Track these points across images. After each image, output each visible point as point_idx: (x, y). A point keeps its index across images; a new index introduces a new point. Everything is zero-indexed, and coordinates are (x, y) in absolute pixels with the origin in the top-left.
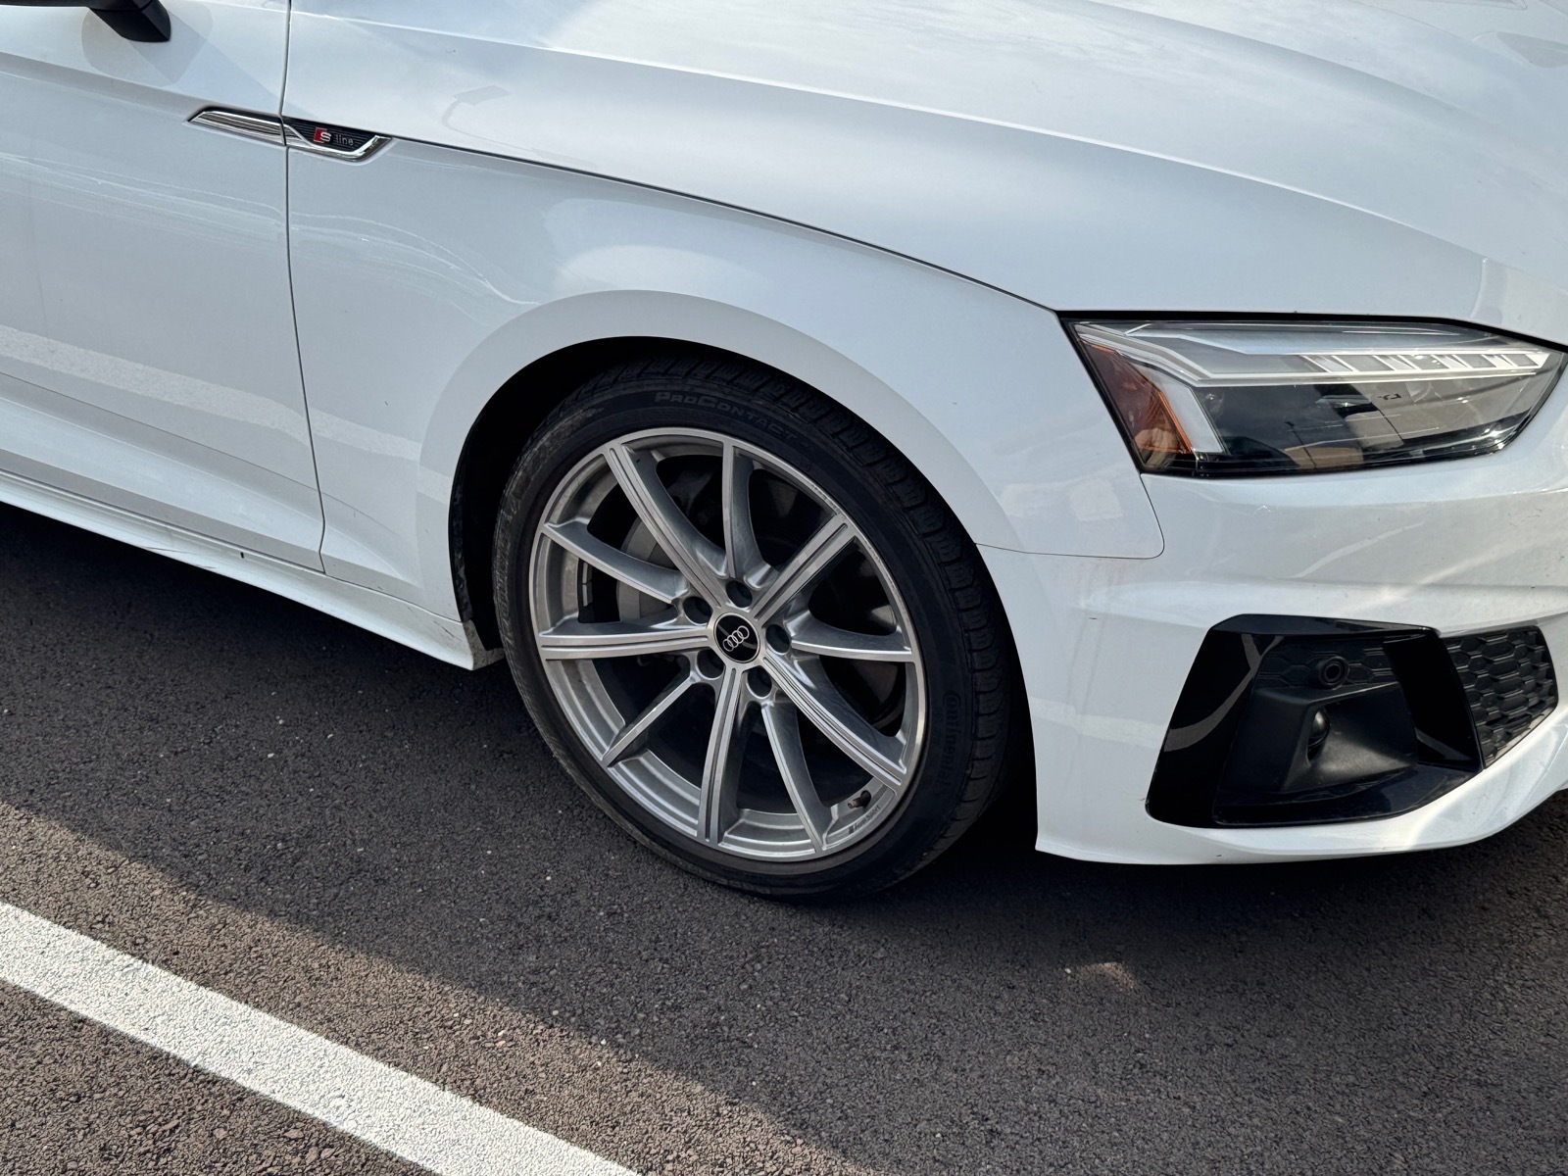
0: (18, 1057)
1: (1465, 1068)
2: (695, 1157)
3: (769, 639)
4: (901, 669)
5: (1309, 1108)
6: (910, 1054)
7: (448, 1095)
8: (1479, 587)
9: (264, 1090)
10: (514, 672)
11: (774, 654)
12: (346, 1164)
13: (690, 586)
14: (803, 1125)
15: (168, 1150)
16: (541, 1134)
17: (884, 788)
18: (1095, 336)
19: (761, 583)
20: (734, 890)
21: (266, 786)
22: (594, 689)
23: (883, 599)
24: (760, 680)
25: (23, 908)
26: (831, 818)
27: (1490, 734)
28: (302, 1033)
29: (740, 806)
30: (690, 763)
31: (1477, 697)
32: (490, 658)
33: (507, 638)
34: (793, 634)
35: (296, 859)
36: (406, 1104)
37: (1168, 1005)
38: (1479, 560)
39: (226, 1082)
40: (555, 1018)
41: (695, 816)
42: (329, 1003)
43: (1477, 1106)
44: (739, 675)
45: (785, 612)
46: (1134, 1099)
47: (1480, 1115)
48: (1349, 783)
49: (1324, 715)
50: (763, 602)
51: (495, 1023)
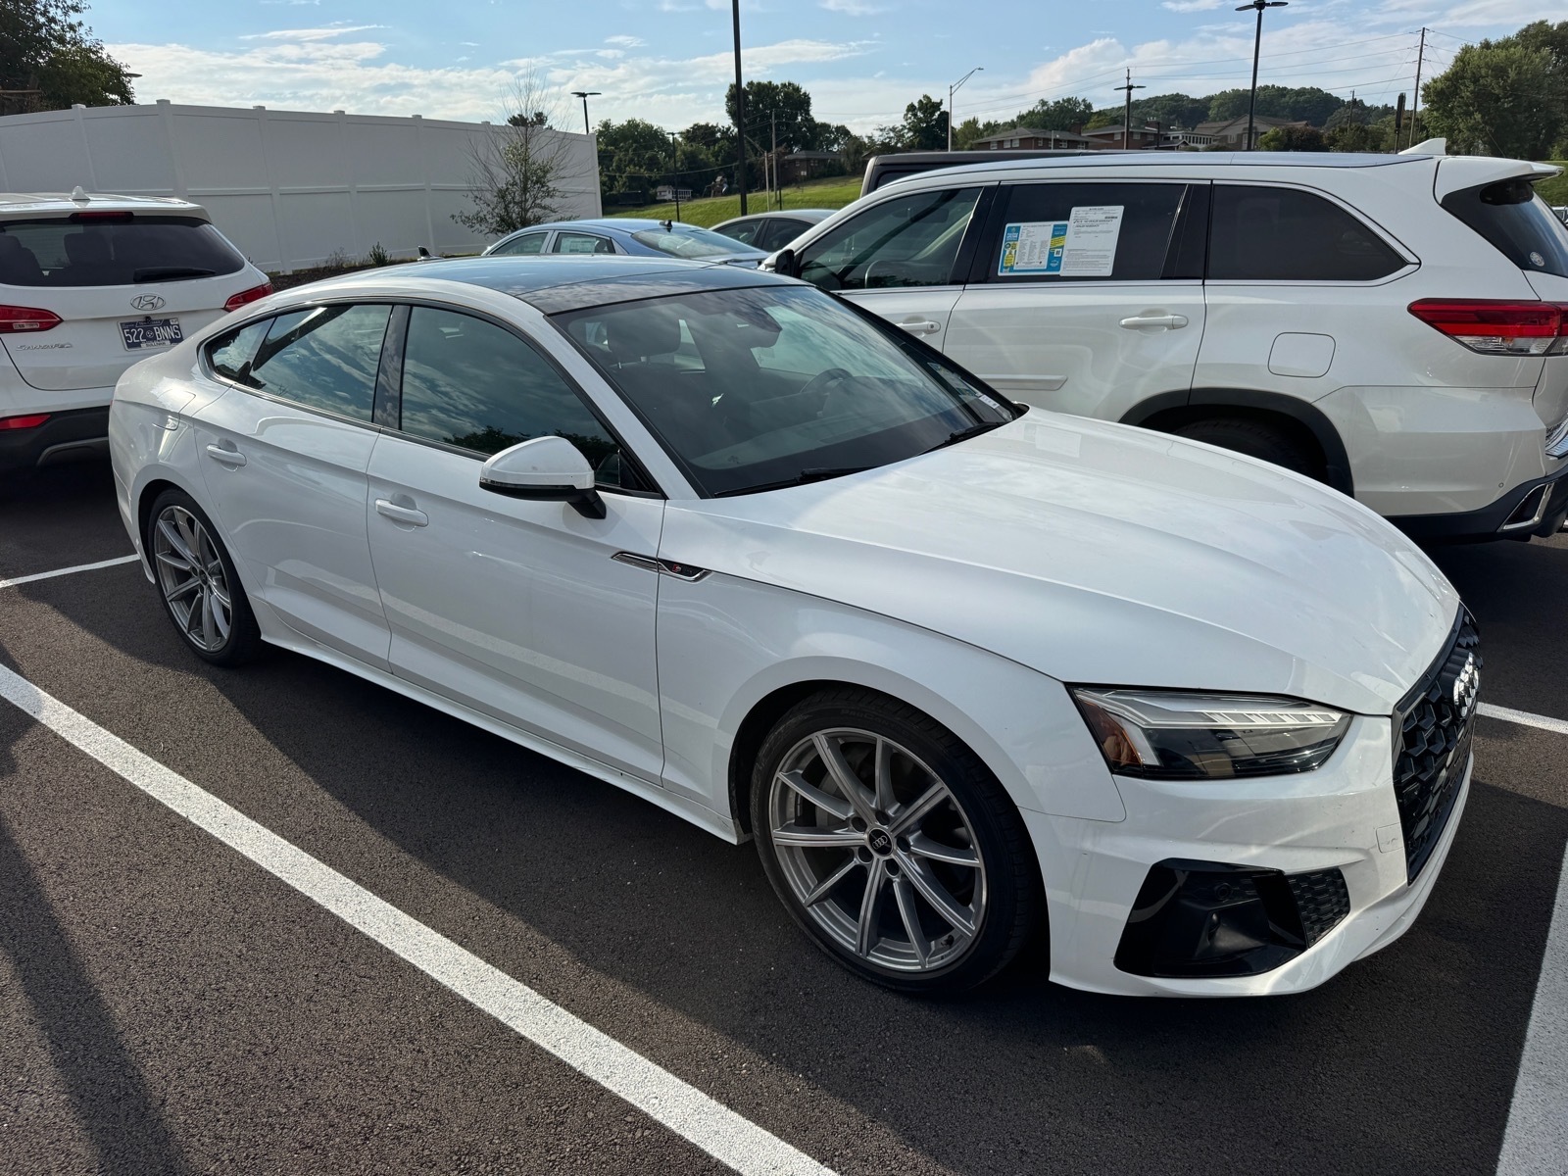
0: (488, 1058)
1: (1300, 1128)
2: (851, 1155)
3: (898, 844)
4: (972, 870)
5: (1208, 1149)
6: (974, 1097)
7: (714, 1102)
8: (1307, 847)
9: (615, 1090)
10: (759, 848)
11: (900, 852)
12: (657, 1141)
13: (856, 811)
14: (913, 1138)
15: (562, 1123)
16: (764, 1132)
17: (961, 936)
18: (1084, 696)
19: (895, 813)
20: (876, 984)
21: (625, 902)
22: (801, 863)
23: (961, 824)
24: (892, 866)
25: (496, 967)
26: (930, 949)
27: (1312, 929)
28: (637, 1056)
29: (879, 935)
30: (852, 908)
32: (746, 840)
33: (756, 832)
34: (912, 843)
35: (639, 947)
36: (691, 1106)
37: (1124, 1075)
38: (1306, 832)
39: (595, 1083)
40: (774, 1058)
41: (855, 939)
42: (652, 1038)
43: (1308, 1154)
44: (881, 863)
45: (908, 831)
46: (1105, 1135)
47: (1310, 1160)
48: (1231, 953)
49: (1217, 915)
50: (896, 825)
51: (741, 1058)
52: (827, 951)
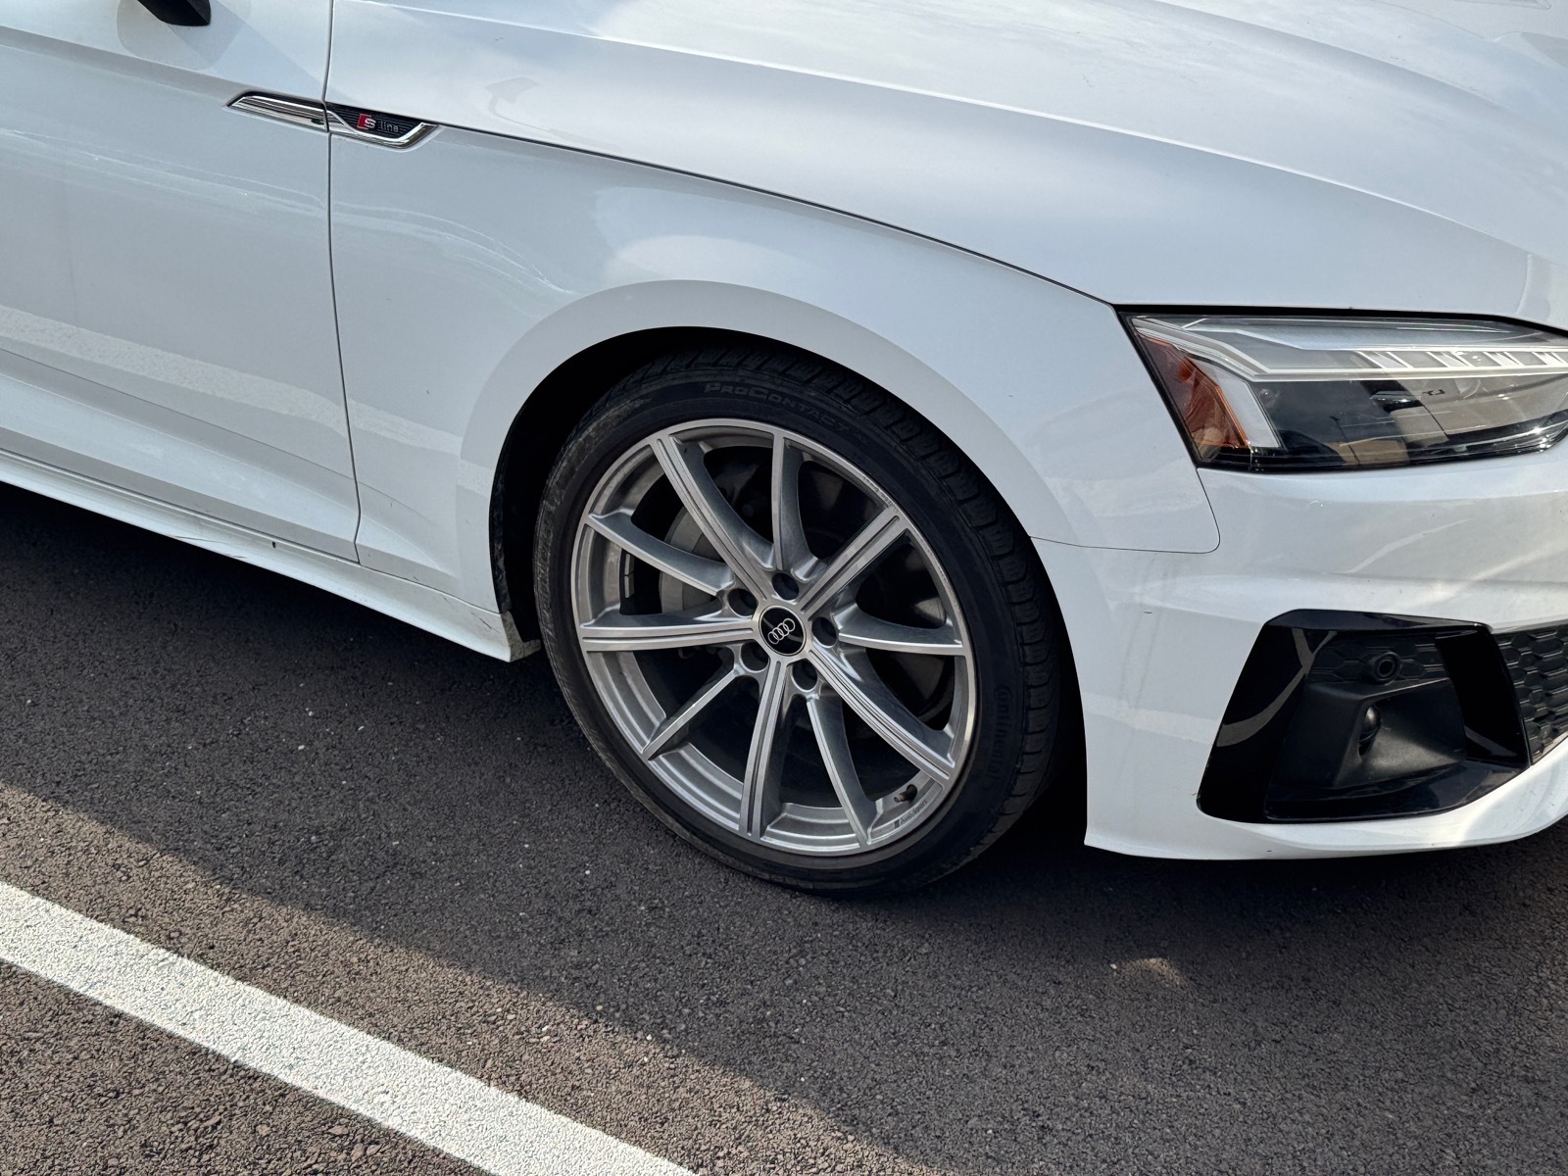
0: (54, 1052)
1: (1513, 1065)
2: (746, 1154)
3: (815, 632)
4: (949, 663)
5: (1359, 1105)
6: (958, 1050)
7: (493, 1090)
8: (1531, 584)
9: (306, 1086)
10: (553, 664)
11: (818, 646)
12: (392, 1160)
13: (735, 577)
14: (853, 1121)
15: (211, 1147)
16: (589, 1130)
17: (932, 782)
18: (1152, 330)
19: (808, 575)
20: (778, 884)
21: (297, 779)
22: (634, 680)
23: (931, 590)
24: (805, 672)
25: (54, 901)
26: (875, 812)
28: (344, 1028)
29: (783, 800)
30: (733, 757)
31: (1526, 693)
32: (528, 649)
33: (547, 630)
34: (840, 627)
35: (331, 853)
36: (451, 1100)
37: (1215, 1001)
38: (1531, 557)
39: (267, 1078)
40: (598, 1012)
41: (737, 809)
42: (369, 998)
43: (1525, 1102)
44: (784, 667)
45: (833, 605)
46: (1184, 1095)
47: (1529, 1111)
48: (1398, 779)
49: (1375, 710)
50: (810, 594)
51: (539, 1018)
52: (686, 834)
